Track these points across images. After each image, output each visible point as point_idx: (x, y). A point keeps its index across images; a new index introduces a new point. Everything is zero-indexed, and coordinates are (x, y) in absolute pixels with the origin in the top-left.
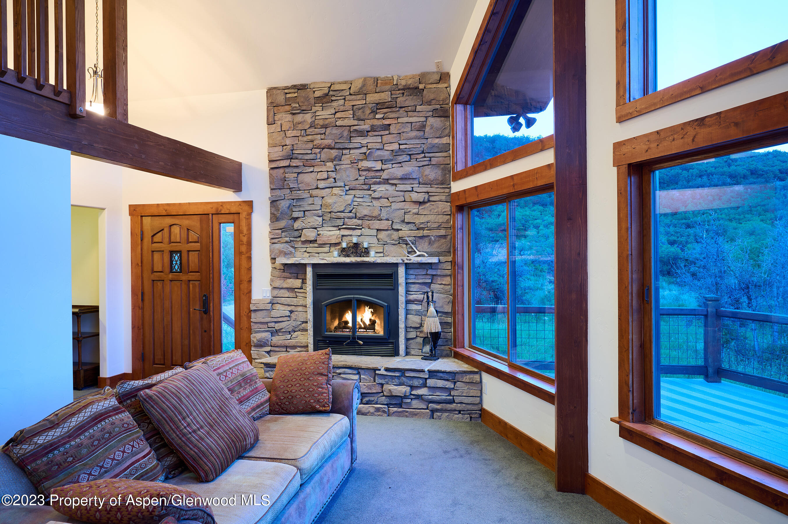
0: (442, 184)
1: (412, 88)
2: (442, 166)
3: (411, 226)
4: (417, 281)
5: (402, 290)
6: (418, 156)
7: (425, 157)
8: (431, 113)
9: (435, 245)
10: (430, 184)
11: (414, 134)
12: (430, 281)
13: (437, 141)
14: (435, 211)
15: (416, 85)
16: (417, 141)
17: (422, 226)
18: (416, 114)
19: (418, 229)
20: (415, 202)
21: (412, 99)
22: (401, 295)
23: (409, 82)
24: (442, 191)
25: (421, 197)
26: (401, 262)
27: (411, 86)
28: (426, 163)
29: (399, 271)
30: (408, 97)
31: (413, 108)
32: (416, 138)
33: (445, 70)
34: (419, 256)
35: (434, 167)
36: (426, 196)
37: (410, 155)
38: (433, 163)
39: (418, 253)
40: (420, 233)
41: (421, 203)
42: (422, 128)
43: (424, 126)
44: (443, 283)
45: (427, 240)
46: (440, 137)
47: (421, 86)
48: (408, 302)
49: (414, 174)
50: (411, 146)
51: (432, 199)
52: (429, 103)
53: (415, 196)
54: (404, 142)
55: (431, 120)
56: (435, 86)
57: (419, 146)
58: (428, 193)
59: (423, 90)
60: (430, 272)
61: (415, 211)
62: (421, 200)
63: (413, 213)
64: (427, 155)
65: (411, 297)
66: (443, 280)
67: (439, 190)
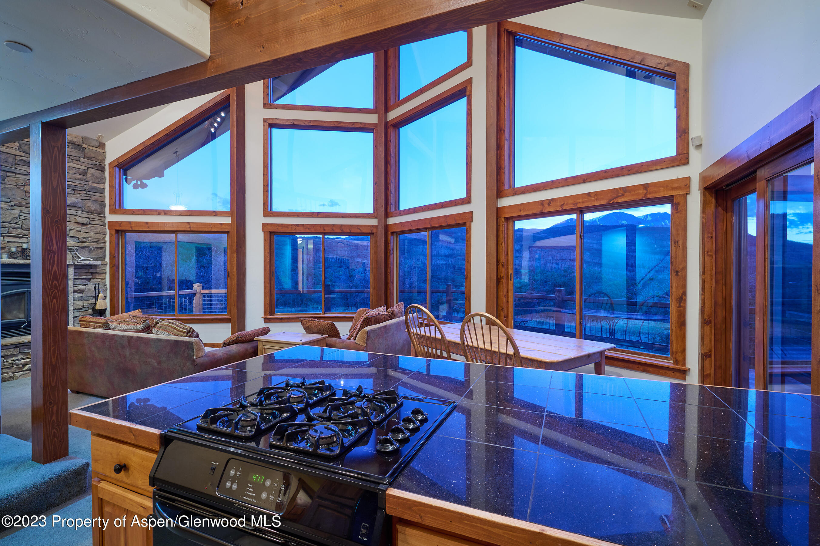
0: (100, 214)
1: (76, 144)
2: (99, 202)
3: (75, 239)
4: (81, 277)
5: (71, 283)
6: (81, 192)
7: (86, 194)
8: (92, 166)
9: (93, 254)
10: (91, 212)
11: (79, 176)
12: (91, 277)
13: (96, 185)
14: (95, 231)
15: (80, 143)
16: (81, 182)
17: (84, 240)
18: (79, 163)
19: (80, 242)
20: (79, 223)
21: (76, 152)
22: (71, 287)
23: (75, 140)
24: (100, 218)
25: (85, 221)
26: (72, 264)
27: (76, 143)
28: (88, 198)
29: (69, 270)
30: (73, 150)
31: (78, 159)
32: (80, 179)
33: (103, 141)
34: (82, 260)
35: (93, 202)
36: (89, 221)
37: (74, 190)
38: (92, 199)
39: (82, 258)
40: (83, 244)
41: (83, 224)
42: (84, 173)
43: (86, 173)
44: (101, 278)
45: (87, 249)
46: (98, 183)
47: (84, 146)
48: (75, 291)
49: (79, 204)
50: (76, 184)
51: (92, 222)
52: (90, 158)
53: (79, 220)
54: (70, 180)
55: (91, 171)
56: (95, 149)
57: (82, 186)
58: (89, 218)
59: (85, 149)
60: (91, 271)
61: (78, 229)
62: (85, 223)
63: (77, 230)
64: (88, 193)
65: (76, 288)
66: (100, 276)
67: (97, 217)
